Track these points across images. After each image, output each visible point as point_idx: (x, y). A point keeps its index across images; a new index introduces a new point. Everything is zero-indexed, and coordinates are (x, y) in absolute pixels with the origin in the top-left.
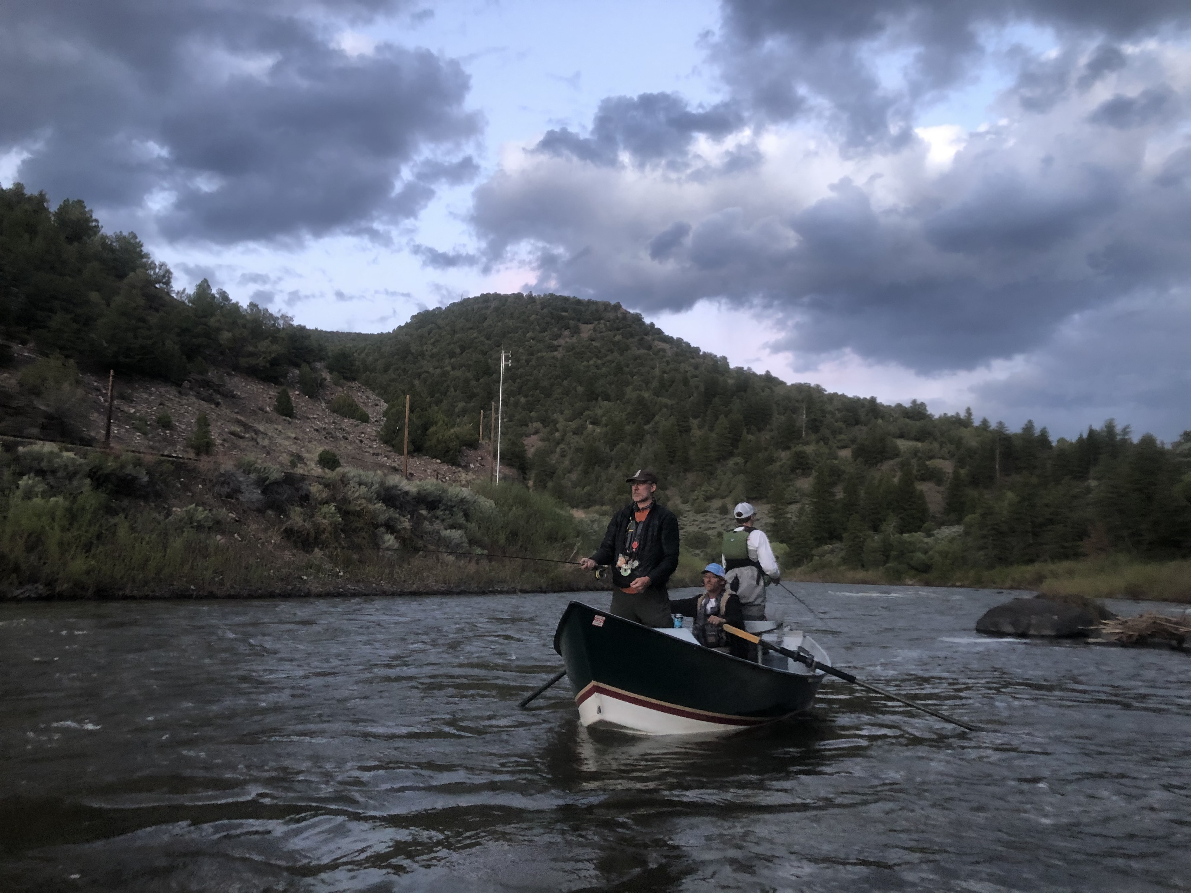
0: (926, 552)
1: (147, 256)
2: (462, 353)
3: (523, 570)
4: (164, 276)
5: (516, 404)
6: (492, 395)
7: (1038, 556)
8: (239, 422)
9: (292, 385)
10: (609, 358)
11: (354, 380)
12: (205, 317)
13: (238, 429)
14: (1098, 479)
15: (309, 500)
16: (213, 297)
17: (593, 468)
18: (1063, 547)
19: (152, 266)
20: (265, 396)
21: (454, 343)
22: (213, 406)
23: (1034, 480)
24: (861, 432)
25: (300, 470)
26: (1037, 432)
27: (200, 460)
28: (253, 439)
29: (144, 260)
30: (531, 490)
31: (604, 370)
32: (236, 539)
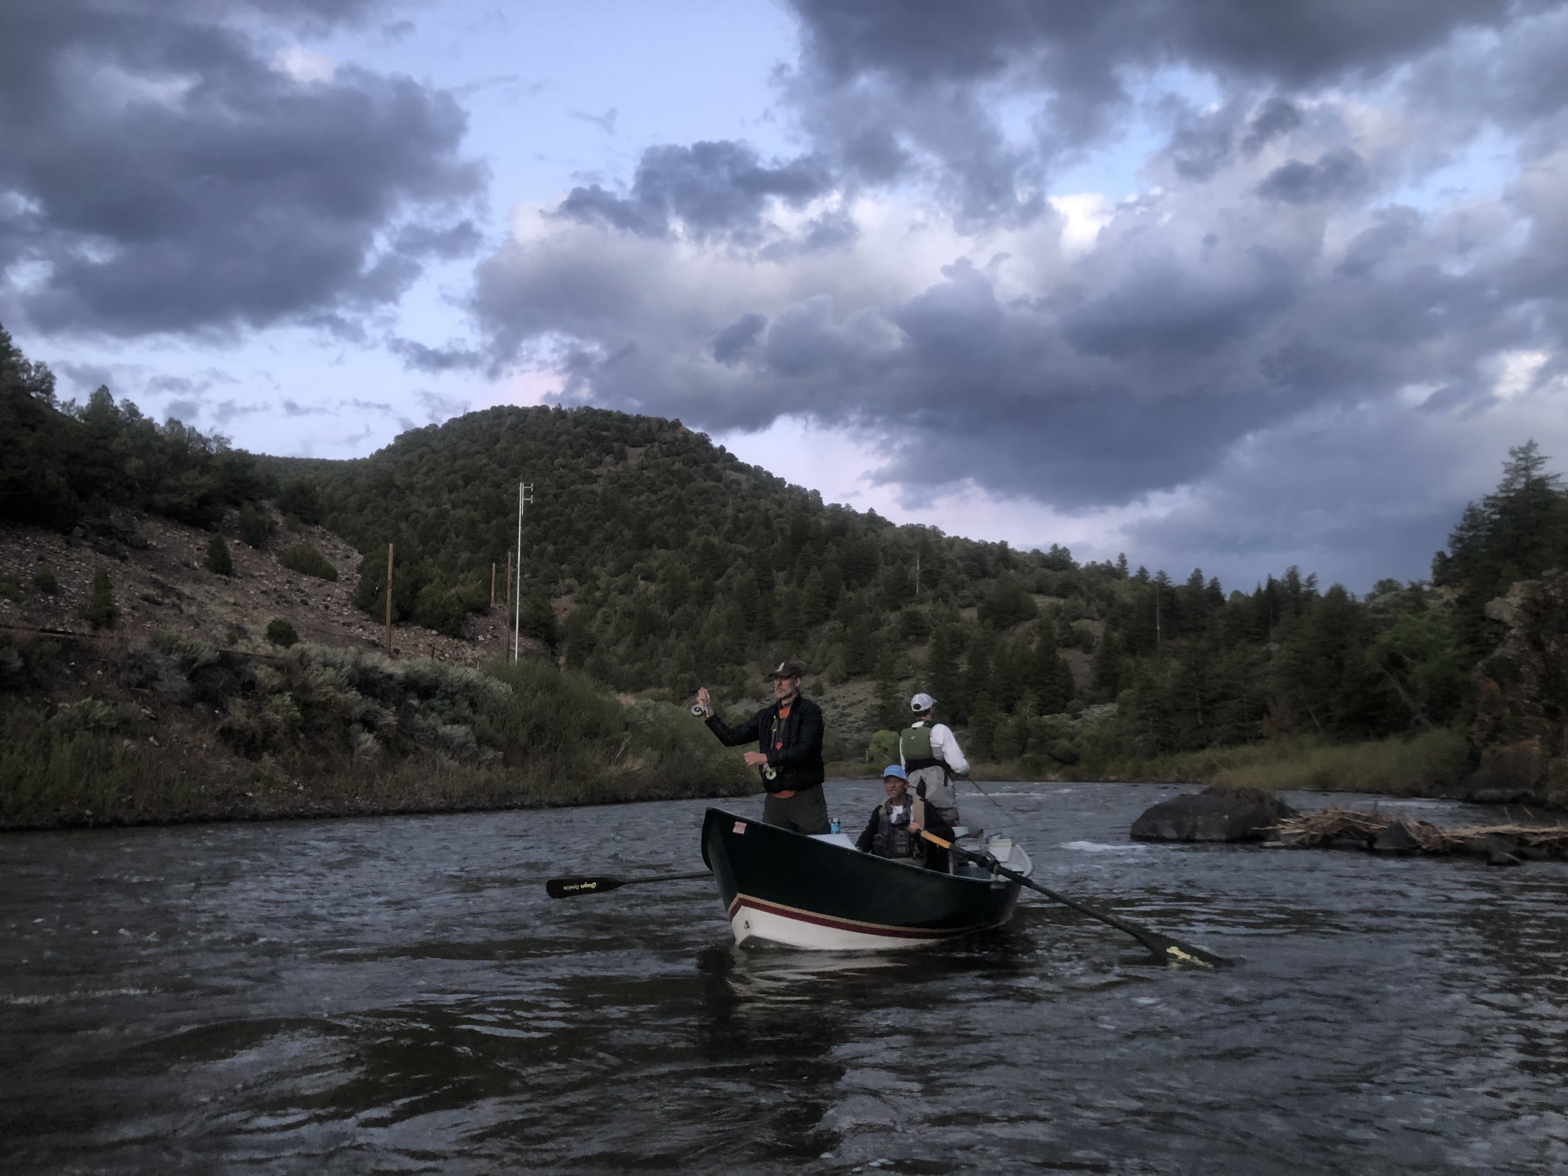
0: (1072, 739)
1: (17, 352)
2: (466, 486)
3: (552, 777)
4: (43, 381)
5: (541, 554)
6: (508, 543)
7: (1210, 741)
8: (155, 583)
9: (230, 532)
10: (666, 492)
11: (316, 523)
12: (103, 437)
13: (152, 592)
14: (1280, 641)
15: (254, 688)
16: (116, 410)
17: (647, 639)
18: (1239, 728)
19: (25, 367)
20: (191, 546)
21: (455, 472)
22: (118, 562)
23: (1203, 645)
24: (989, 587)
25: (242, 647)
26: (1206, 583)
27: (99, 637)
28: (174, 606)
29: (14, 359)
30: (562, 669)
31: (659, 508)
32: (152, 743)
